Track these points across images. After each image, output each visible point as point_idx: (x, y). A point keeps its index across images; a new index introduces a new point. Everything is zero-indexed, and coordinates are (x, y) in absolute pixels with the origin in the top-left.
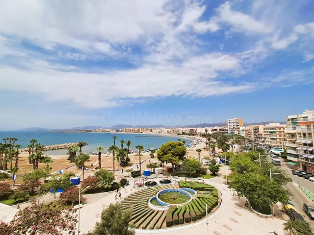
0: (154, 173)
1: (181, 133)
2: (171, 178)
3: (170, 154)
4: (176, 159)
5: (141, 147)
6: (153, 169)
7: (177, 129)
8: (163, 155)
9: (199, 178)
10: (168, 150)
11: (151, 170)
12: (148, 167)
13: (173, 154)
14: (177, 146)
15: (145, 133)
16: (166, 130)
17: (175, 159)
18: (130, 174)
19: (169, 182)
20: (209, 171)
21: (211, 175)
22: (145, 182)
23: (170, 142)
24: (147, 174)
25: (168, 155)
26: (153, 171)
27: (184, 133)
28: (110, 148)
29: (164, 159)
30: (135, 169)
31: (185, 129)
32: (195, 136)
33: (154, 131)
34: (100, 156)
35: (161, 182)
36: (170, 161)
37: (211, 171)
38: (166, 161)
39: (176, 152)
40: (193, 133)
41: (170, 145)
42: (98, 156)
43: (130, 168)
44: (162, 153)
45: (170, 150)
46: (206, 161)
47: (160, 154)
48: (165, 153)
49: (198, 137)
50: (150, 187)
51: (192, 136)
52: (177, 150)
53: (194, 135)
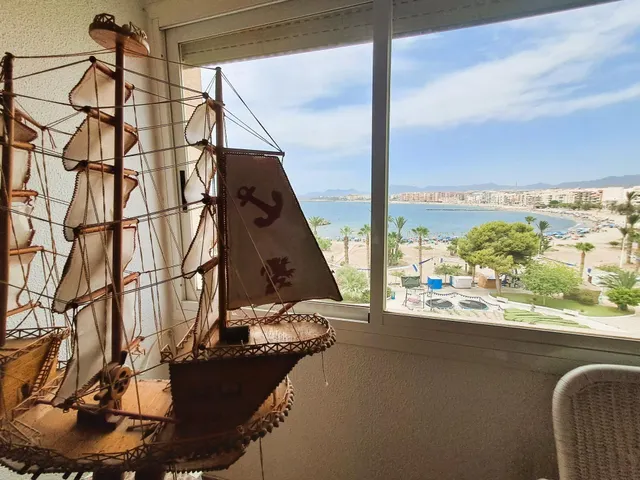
0: (450, 284)
1: (547, 203)
2: (488, 299)
3: (491, 250)
4: (505, 261)
5: (425, 231)
6: (448, 276)
7: (534, 193)
8: (474, 250)
9: (565, 311)
10: (487, 241)
11: (445, 279)
12: (438, 271)
13: (498, 251)
14: (513, 232)
15: (446, 202)
16: (503, 195)
17: (503, 261)
18: (399, 280)
19: (482, 306)
20: (604, 300)
21: (611, 309)
22: (427, 299)
23: (495, 222)
24: (435, 284)
25: (483, 252)
26: (448, 282)
27: (556, 202)
28: (363, 230)
29: (475, 260)
30: (410, 273)
31: (561, 192)
32: (593, 212)
33: (470, 198)
34: (346, 244)
35: (463, 304)
36: (490, 263)
37: (612, 300)
38: (480, 263)
39: (506, 246)
40: (584, 204)
41: (493, 229)
42: (343, 243)
43: (399, 269)
44: (472, 245)
45: (490, 240)
46: (605, 274)
47: (466, 247)
48: (479, 247)
49: (605, 214)
50: (436, 309)
51: (582, 212)
52: (510, 241)
53: (587, 207)
